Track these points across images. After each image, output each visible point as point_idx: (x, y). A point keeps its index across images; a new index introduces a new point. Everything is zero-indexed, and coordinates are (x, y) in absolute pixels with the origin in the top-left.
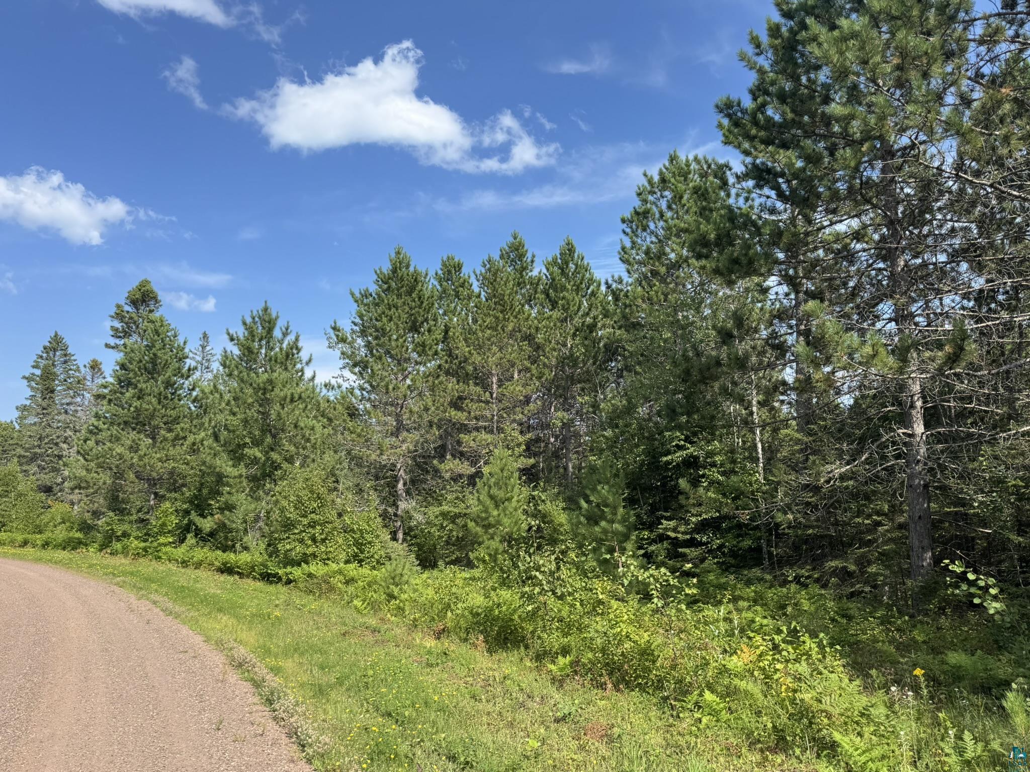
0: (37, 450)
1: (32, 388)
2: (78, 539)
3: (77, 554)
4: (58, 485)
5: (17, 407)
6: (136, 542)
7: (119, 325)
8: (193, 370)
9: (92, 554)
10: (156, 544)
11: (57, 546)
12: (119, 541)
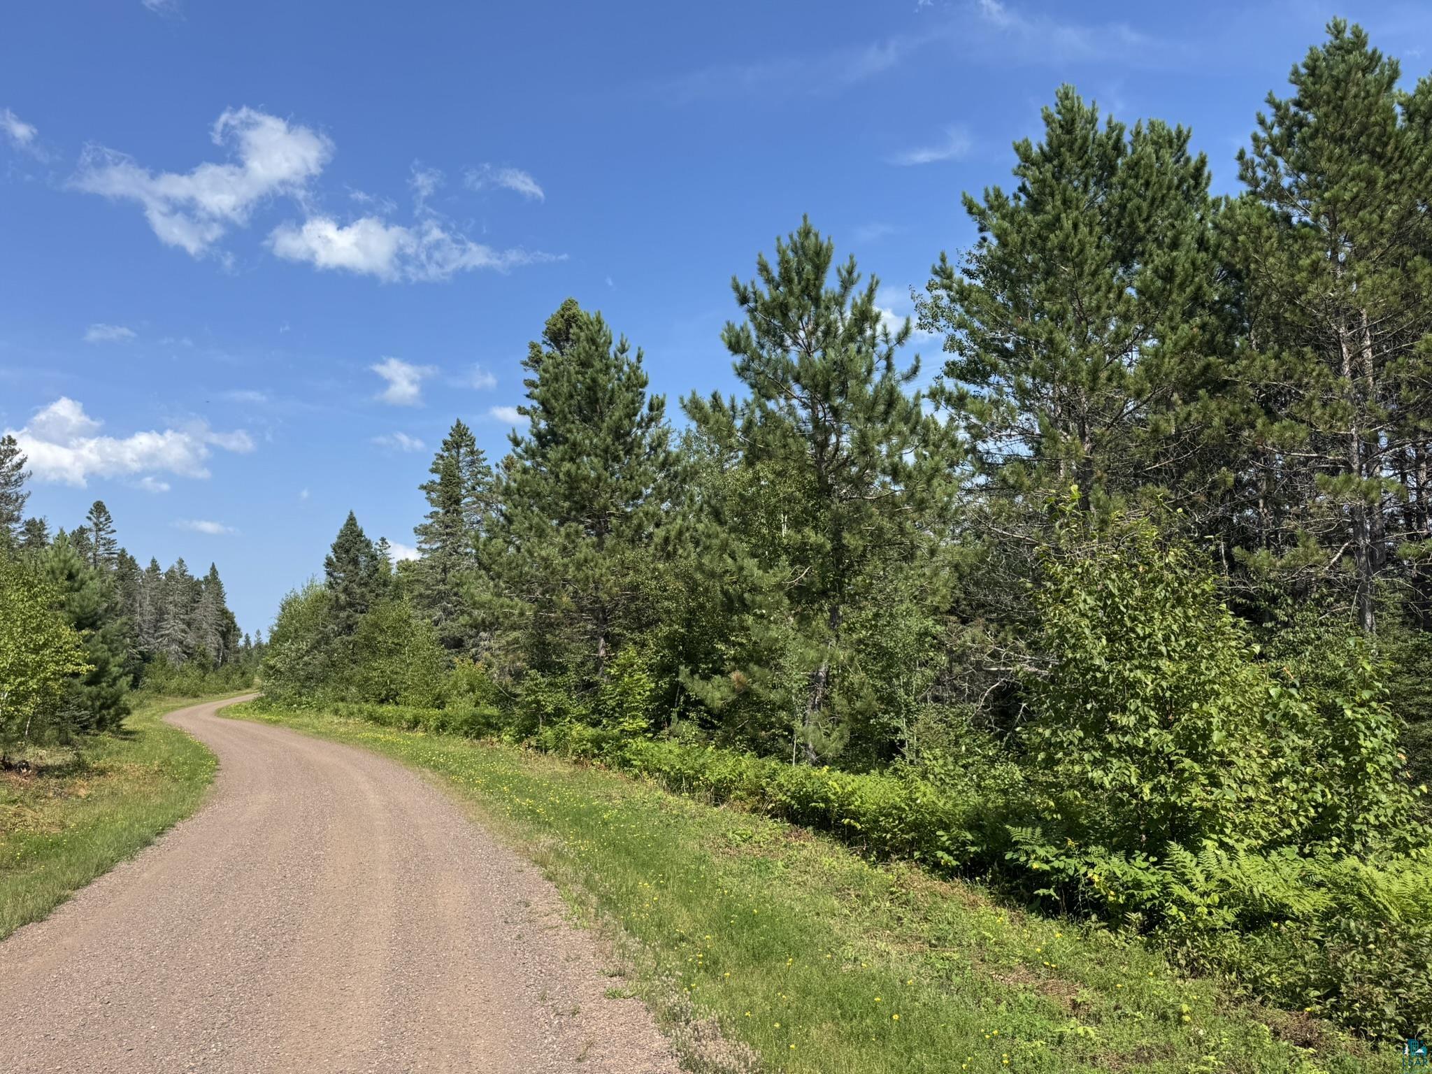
0: (441, 587)
1: (432, 501)
2: (488, 717)
3: (483, 745)
4: (471, 637)
5: (416, 530)
6: (578, 727)
7: (534, 376)
8: (657, 407)
9: (504, 747)
10: (616, 731)
11: (456, 730)
12: (550, 723)
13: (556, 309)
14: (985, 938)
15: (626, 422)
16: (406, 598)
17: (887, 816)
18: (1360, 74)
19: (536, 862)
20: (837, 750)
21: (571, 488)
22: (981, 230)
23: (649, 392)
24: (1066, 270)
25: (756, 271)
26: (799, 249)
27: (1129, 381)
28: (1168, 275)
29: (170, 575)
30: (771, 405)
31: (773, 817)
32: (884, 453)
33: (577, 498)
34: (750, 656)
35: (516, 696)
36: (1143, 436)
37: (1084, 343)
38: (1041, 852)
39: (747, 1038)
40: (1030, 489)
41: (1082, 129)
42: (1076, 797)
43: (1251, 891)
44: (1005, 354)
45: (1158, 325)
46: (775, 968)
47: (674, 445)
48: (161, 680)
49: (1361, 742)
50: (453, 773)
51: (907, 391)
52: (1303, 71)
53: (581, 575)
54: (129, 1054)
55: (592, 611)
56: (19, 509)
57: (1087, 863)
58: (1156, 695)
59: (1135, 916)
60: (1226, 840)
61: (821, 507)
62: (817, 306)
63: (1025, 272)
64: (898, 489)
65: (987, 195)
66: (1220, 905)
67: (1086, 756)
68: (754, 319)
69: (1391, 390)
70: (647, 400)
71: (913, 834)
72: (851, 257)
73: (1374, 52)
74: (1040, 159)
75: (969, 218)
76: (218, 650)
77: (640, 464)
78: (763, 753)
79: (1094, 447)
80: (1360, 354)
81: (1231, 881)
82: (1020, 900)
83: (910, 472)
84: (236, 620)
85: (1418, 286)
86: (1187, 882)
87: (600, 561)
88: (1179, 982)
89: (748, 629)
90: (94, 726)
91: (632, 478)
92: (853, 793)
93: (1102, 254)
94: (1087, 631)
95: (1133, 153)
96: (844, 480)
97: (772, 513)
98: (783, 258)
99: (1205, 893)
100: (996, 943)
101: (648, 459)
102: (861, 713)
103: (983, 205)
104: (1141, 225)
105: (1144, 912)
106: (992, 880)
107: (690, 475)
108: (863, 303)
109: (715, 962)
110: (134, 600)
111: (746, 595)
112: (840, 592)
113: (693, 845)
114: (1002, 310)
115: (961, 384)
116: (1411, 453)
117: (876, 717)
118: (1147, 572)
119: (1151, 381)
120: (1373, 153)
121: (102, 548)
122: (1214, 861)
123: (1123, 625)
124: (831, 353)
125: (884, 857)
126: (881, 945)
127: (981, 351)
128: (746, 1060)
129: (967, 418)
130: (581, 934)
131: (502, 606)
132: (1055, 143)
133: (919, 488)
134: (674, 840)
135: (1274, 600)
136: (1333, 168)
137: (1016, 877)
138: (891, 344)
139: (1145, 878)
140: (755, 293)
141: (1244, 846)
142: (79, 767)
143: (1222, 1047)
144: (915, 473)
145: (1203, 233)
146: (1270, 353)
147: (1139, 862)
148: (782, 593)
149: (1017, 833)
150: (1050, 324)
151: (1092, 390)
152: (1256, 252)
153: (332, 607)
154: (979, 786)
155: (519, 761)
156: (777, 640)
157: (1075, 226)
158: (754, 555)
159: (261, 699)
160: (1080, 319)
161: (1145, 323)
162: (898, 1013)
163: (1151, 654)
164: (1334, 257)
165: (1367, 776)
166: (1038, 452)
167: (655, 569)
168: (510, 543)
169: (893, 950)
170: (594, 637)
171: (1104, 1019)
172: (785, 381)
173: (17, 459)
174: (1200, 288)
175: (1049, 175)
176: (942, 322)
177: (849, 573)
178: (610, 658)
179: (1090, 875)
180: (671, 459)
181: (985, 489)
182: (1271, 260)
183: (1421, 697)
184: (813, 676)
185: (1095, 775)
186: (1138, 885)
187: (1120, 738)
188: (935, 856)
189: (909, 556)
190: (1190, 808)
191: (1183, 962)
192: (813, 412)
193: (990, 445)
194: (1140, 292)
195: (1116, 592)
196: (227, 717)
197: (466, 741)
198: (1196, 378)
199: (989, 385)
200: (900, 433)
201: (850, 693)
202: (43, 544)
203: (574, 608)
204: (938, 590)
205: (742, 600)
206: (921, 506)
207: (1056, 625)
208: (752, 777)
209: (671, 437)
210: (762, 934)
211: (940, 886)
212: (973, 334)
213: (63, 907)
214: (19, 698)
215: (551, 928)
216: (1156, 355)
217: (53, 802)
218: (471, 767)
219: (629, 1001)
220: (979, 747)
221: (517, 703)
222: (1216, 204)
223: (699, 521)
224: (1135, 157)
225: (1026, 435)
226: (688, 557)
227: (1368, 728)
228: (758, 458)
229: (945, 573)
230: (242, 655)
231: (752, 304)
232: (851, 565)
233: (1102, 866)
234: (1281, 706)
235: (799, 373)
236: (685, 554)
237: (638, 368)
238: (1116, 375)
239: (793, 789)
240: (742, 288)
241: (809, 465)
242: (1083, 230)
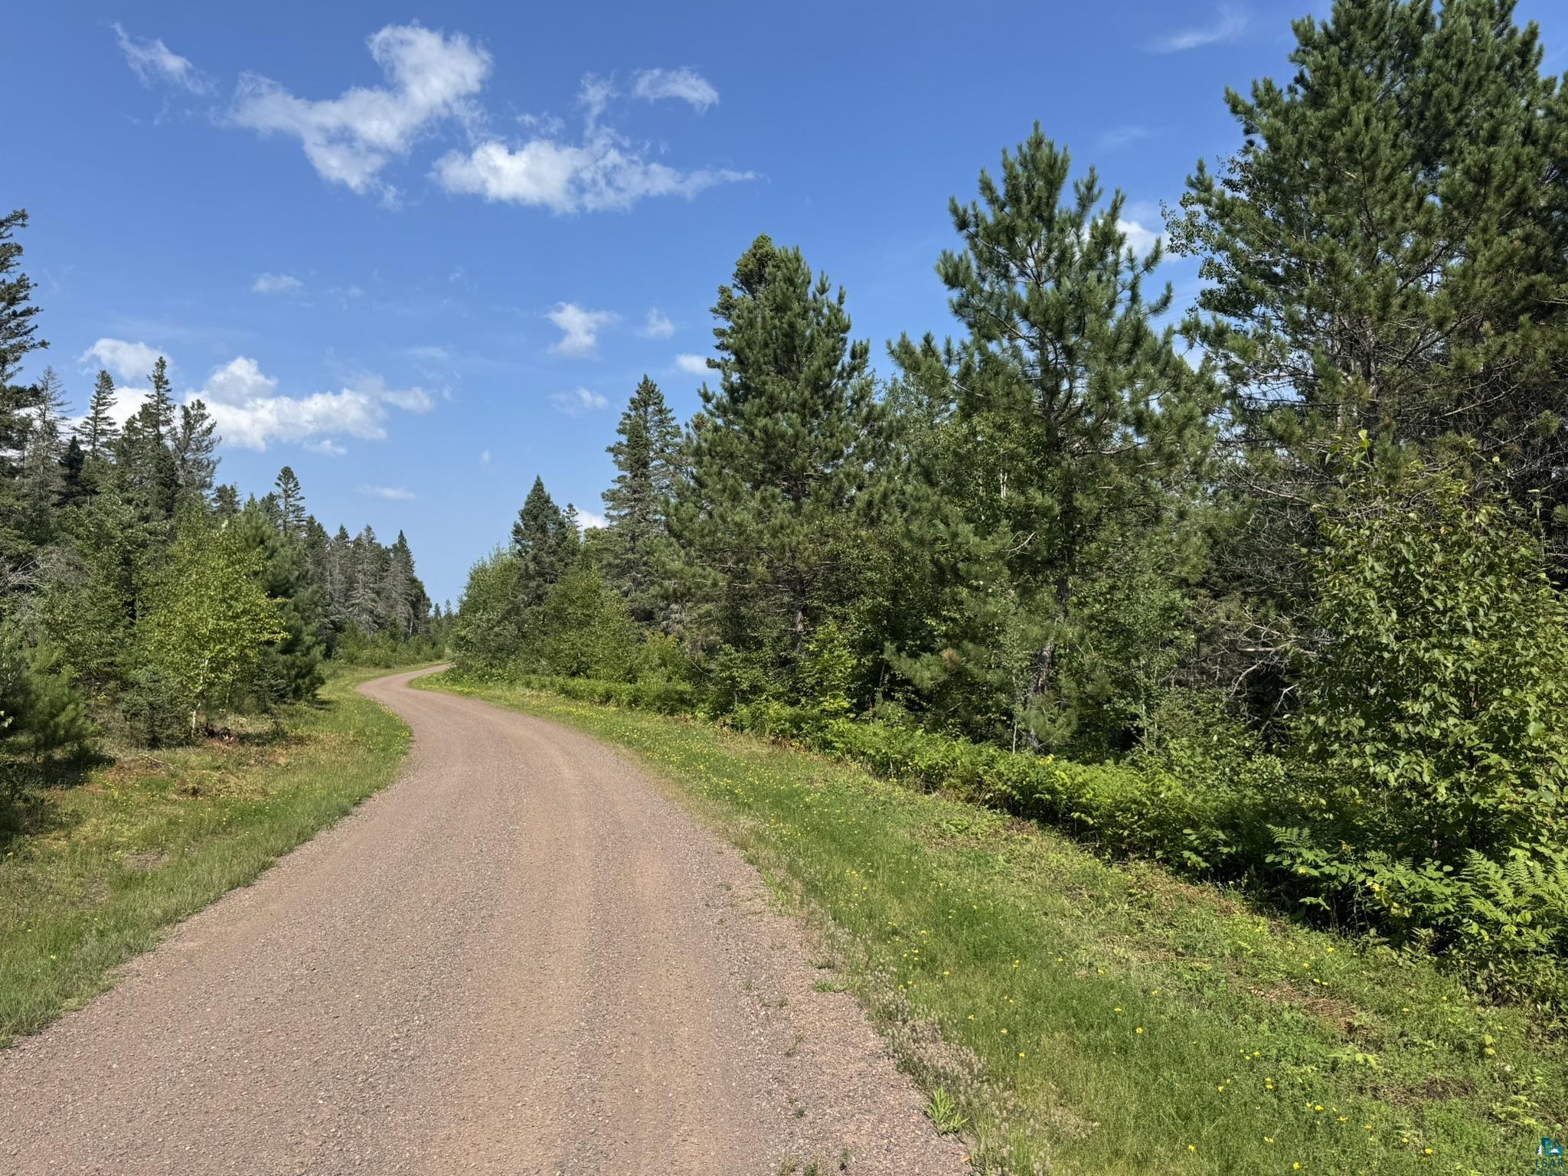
0: (630, 556)
1: (620, 464)
2: (681, 693)
3: (676, 722)
4: (661, 609)
5: (603, 496)
6: (776, 705)
7: (726, 325)
8: (860, 354)
9: (698, 724)
10: (816, 711)
11: (648, 705)
12: (746, 701)
13: (747, 247)
14: (1241, 949)
15: (826, 372)
16: (595, 568)
17: (1125, 811)
19: (736, 844)
20: (1063, 737)
21: (767, 447)
22: (1248, 131)
23: (852, 338)
24: (1353, 176)
25: (978, 190)
26: (1029, 162)
27: (1428, 308)
28: (1482, 176)
29: (358, 543)
30: (993, 347)
31: (993, 807)
32: (1127, 399)
33: (773, 457)
34: (965, 632)
35: (710, 671)
36: (1444, 374)
37: (1372, 263)
38: (1309, 856)
39: (969, 1043)
40: (1301, 439)
42: (1354, 794)
44: (1273, 280)
45: (1468, 238)
46: (1000, 969)
47: (878, 398)
48: (353, 649)
50: (647, 749)
51: (1157, 327)
53: (776, 543)
54: (336, 1021)
55: (788, 582)
56: (210, 475)
57: (1364, 870)
58: (1457, 681)
59: (1423, 932)
60: (1541, 849)
61: (1049, 465)
62: (1050, 229)
63: (1300, 181)
64: (1141, 441)
65: (1256, 89)
66: (1532, 925)
67: (1368, 749)
68: (974, 246)
70: (849, 347)
71: (1154, 831)
72: (1092, 170)
74: (1325, 40)
75: (1233, 118)
76: (409, 620)
77: (841, 420)
78: (977, 738)
79: (1381, 389)
81: (1547, 897)
82: (1282, 907)
83: (1158, 422)
84: (425, 589)
86: (1488, 897)
87: (798, 528)
88: (1479, 1009)
89: (961, 603)
90: (291, 695)
91: (832, 436)
92: (1084, 784)
93: (1400, 154)
94: (1372, 604)
95: (1443, 26)
96: (1078, 432)
97: (991, 472)
98: (1010, 173)
99: (1513, 908)
100: (1254, 955)
101: (850, 414)
102: (1092, 698)
103: (1250, 101)
104: (1450, 117)
105: (1436, 928)
106: (1248, 885)
107: (897, 431)
108: (1105, 224)
109: (933, 960)
110: (324, 568)
111: (960, 565)
112: (1070, 561)
113: (903, 834)
114: (1271, 228)
115: (1220, 316)
117: (1109, 701)
118: (1450, 534)
119: (1457, 308)
121: (291, 515)
122: (1525, 874)
123: (1419, 597)
124: (1067, 284)
125: (1120, 855)
126: (1120, 951)
127: (1245, 277)
128: (970, 1066)
129: (1227, 357)
130: (785, 922)
131: (694, 576)
132: (1343, 19)
133: (1168, 440)
134: (882, 827)
137: (1276, 883)
138: (1137, 271)
139: (1436, 889)
140: (976, 216)
142: (277, 736)
143: (1536, 1087)
144: (1164, 422)
145: (1530, 124)
147: (1431, 871)
148: (1001, 563)
149: (1282, 834)
150: (1332, 241)
151: (1381, 319)
153: (521, 577)
154: (1231, 780)
155: (714, 739)
156: (995, 615)
157: (1367, 121)
158: (969, 520)
159: (453, 670)
160: (1369, 235)
161: (1451, 237)
162: (1141, 1025)
163: (1453, 631)
166: (1310, 397)
167: (857, 537)
168: (701, 508)
169: (1134, 958)
170: (791, 611)
171: (1387, 1046)
172: (1009, 318)
173: (206, 424)
174: (1523, 191)
175: (1335, 60)
176: (1199, 243)
177: (1079, 540)
178: (808, 633)
179: (1369, 884)
180: (875, 414)
181: (1245, 440)
184: (1036, 656)
185: (1378, 770)
186: (1428, 897)
187: (1410, 727)
188: (1181, 856)
189: (1153, 520)
190: (1497, 813)
191: (1484, 988)
192: (1042, 354)
193: (1253, 389)
194: (1445, 199)
195: (1411, 558)
196: (420, 688)
197: (659, 717)
198: (1515, 302)
199: (1253, 317)
200: (1146, 376)
201: (1079, 675)
202: (235, 511)
203: (770, 578)
204: (1188, 557)
205: (955, 570)
206: (1170, 461)
207: (1335, 597)
208: (967, 764)
209: (875, 389)
210: (984, 932)
211: (1187, 890)
212: (1235, 257)
213: (268, 873)
214: (218, 666)
215: (755, 913)
216: (1464, 276)
217: (255, 769)
218: (665, 743)
219: (840, 996)
220: (1233, 736)
221: (710, 680)
222: (1549, 86)
223: (906, 482)
224: (1445, 31)
225: (1297, 376)
226: (894, 523)
228: (976, 410)
229: (1196, 541)
230: (432, 626)
231: (972, 230)
232: (1083, 530)
233: (1384, 874)
235: (1027, 308)
236: (891, 520)
237: (839, 310)
238: (1412, 302)
239: (1014, 778)
240: (961, 211)
241: (1036, 416)
242: (1377, 125)
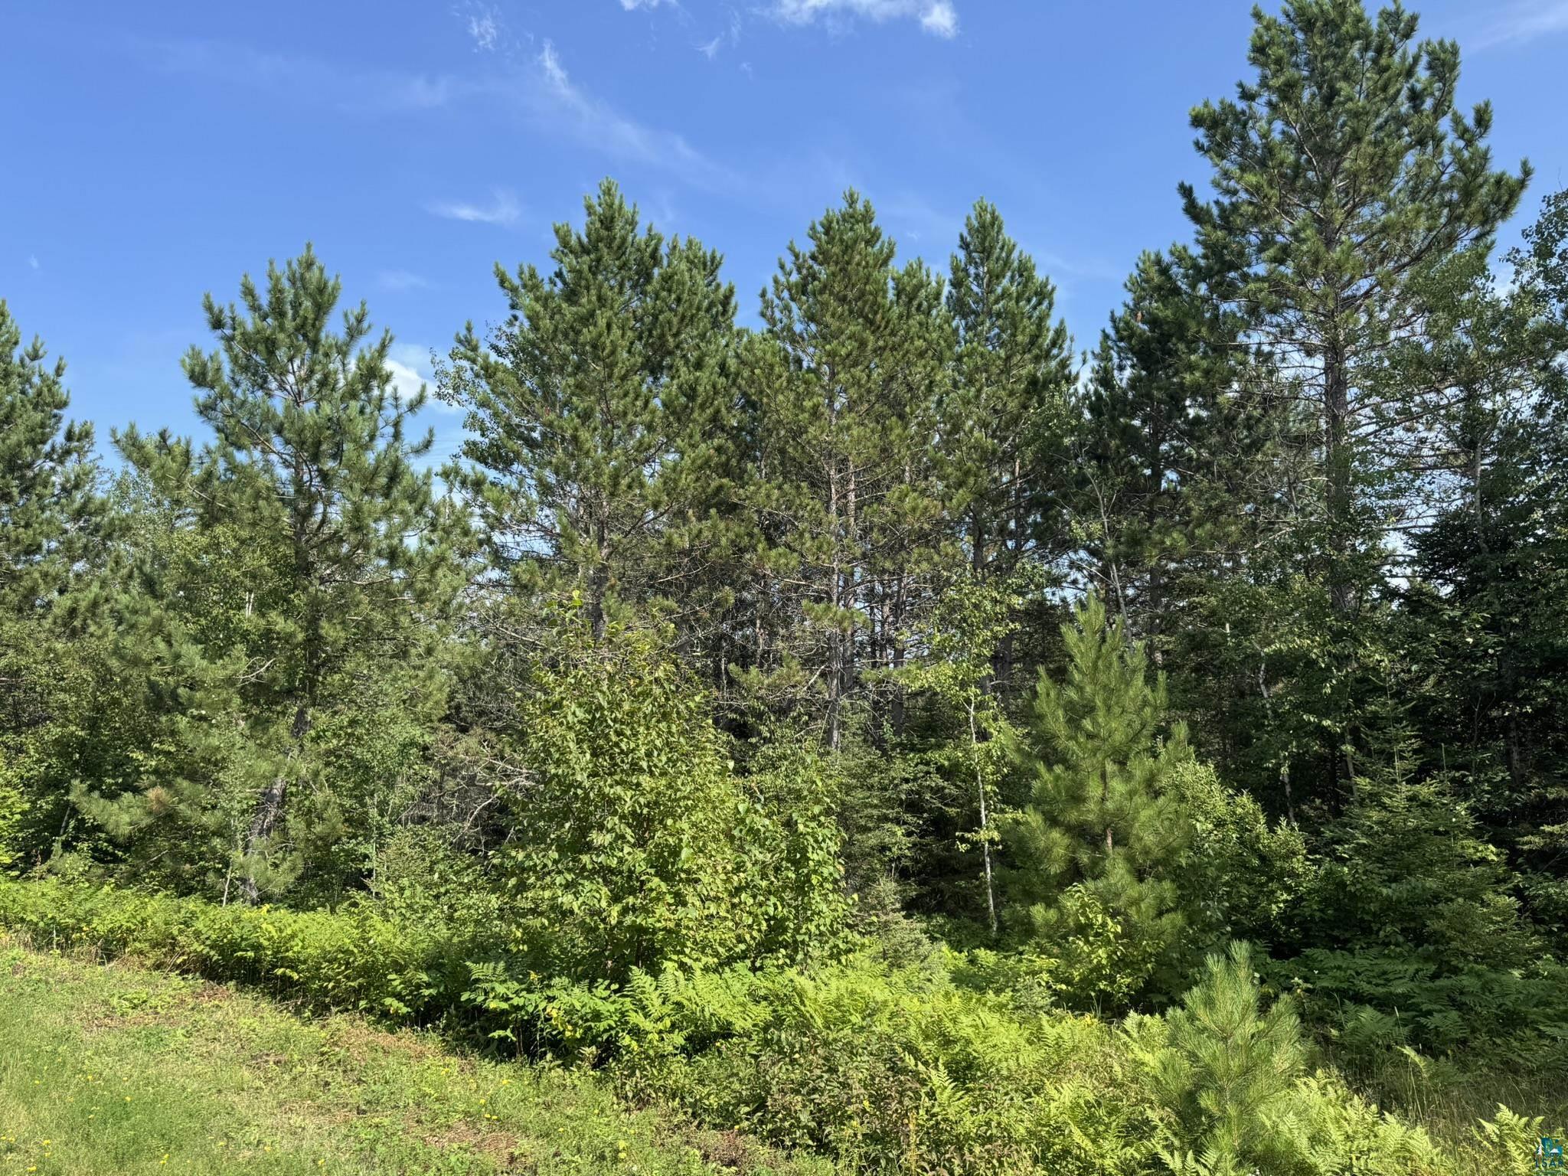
8: (79, 438)
14: (425, 1095)
15: (28, 451)
17: (332, 961)
18: (863, 245)
20: (285, 883)
22: (513, 307)
23: (69, 416)
24: (597, 369)
25: (238, 293)
26: (297, 280)
27: (648, 491)
28: (691, 393)
30: (241, 457)
31: (184, 972)
32: (382, 532)
34: (180, 768)
36: (657, 547)
37: (609, 446)
38: (501, 989)
40: (542, 590)
41: (622, 228)
43: (703, 1011)
44: (530, 443)
45: (679, 441)
47: (100, 490)
49: (809, 855)
52: (820, 229)
57: (548, 997)
58: (633, 813)
59: (590, 1051)
60: (686, 960)
61: (296, 588)
62: (315, 351)
63: (556, 361)
64: (396, 575)
65: (522, 273)
66: (672, 1029)
67: (559, 880)
68: (229, 349)
69: (866, 531)
70: (64, 426)
71: (361, 980)
73: (876, 228)
74: (578, 249)
75: (501, 292)
77: (43, 509)
78: (183, 891)
79: (610, 554)
80: (845, 496)
81: (685, 1002)
82: (475, 1045)
83: (412, 558)
85: (891, 443)
86: (643, 1009)
88: (623, 1116)
89: (180, 734)
91: (27, 526)
92: (293, 936)
93: (632, 360)
94: (572, 745)
95: (668, 266)
96: (328, 558)
98: (276, 285)
99: (659, 1018)
100: (437, 1099)
101: (57, 503)
102: (321, 839)
103: (516, 281)
104: (671, 340)
105: (599, 1046)
106: (446, 1026)
107: (120, 529)
108: (372, 359)
111: (181, 691)
112: (311, 693)
114: (529, 397)
115: (480, 467)
116: (879, 588)
117: (339, 842)
118: (637, 686)
119: (669, 495)
120: (866, 318)
122: (672, 984)
123: (609, 739)
124: (327, 408)
125: (321, 1010)
126: (296, 1120)
127: (505, 436)
129: (482, 506)
132: (594, 236)
133: (420, 577)
134: (26, 1014)
135: (760, 716)
136: (835, 324)
137: (473, 1020)
138: (401, 411)
139: (605, 1008)
140: (233, 319)
141: (701, 965)
144: (417, 560)
145: (725, 360)
146: (774, 483)
147: (601, 991)
148: (231, 690)
149: (477, 970)
150: (577, 421)
151: (613, 494)
152: (769, 387)
154: (449, 918)
156: (218, 748)
157: (609, 326)
158: (198, 641)
160: (607, 421)
161: (668, 437)
163: (633, 770)
164: (831, 405)
165: (812, 888)
166: (557, 551)
167: (49, 650)
169: (311, 1125)
171: (540, 1170)
172: (263, 430)
174: (718, 411)
175: (585, 267)
176: (464, 396)
177: (325, 670)
179: (549, 1010)
180: (92, 507)
181: (498, 584)
182: (781, 397)
183: (869, 810)
184: (264, 794)
185: (565, 899)
186: (597, 1016)
187: (595, 858)
188: (382, 1005)
189: (402, 654)
190: (655, 931)
191: (630, 1094)
192: (297, 473)
193: (508, 539)
194: (664, 405)
195: (605, 705)
198: (710, 497)
199: (512, 473)
200: (402, 512)
201: (310, 815)
204: (431, 694)
205: (174, 696)
206: (421, 597)
207: (541, 738)
208: (160, 924)
209: (98, 478)
211: (384, 1038)
212: (497, 415)
216: (674, 470)
220: (456, 873)
222: (740, 334)
223: (125, 591)
224: (670, 270)
225: (547, 533)
226: (104, 636)
227: (816, 841)
228: (218, 520)
229: (442, 676)
231: (228, 332)
232: (328, 660)
233: (563, 999)
234: (748, 821)
235: (282, 424)
236: (99, 632)
237: (55, 383)
238: (635, 484)
239: (214, 937)
240: (216, 310)
241: (287, 537)
242: (616, 332)
